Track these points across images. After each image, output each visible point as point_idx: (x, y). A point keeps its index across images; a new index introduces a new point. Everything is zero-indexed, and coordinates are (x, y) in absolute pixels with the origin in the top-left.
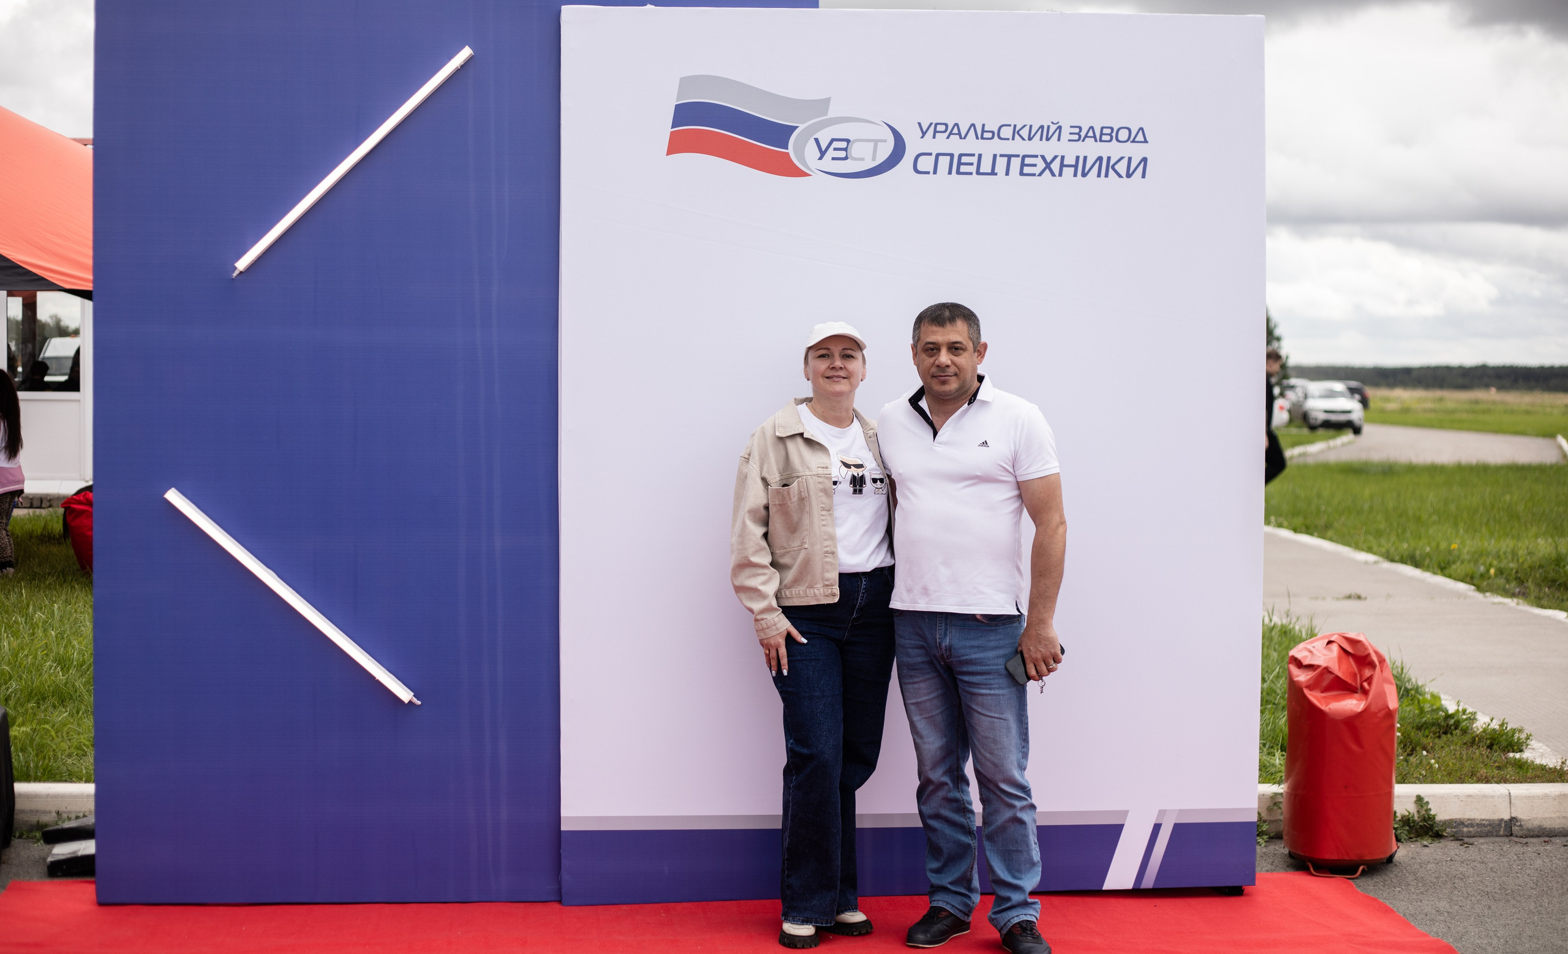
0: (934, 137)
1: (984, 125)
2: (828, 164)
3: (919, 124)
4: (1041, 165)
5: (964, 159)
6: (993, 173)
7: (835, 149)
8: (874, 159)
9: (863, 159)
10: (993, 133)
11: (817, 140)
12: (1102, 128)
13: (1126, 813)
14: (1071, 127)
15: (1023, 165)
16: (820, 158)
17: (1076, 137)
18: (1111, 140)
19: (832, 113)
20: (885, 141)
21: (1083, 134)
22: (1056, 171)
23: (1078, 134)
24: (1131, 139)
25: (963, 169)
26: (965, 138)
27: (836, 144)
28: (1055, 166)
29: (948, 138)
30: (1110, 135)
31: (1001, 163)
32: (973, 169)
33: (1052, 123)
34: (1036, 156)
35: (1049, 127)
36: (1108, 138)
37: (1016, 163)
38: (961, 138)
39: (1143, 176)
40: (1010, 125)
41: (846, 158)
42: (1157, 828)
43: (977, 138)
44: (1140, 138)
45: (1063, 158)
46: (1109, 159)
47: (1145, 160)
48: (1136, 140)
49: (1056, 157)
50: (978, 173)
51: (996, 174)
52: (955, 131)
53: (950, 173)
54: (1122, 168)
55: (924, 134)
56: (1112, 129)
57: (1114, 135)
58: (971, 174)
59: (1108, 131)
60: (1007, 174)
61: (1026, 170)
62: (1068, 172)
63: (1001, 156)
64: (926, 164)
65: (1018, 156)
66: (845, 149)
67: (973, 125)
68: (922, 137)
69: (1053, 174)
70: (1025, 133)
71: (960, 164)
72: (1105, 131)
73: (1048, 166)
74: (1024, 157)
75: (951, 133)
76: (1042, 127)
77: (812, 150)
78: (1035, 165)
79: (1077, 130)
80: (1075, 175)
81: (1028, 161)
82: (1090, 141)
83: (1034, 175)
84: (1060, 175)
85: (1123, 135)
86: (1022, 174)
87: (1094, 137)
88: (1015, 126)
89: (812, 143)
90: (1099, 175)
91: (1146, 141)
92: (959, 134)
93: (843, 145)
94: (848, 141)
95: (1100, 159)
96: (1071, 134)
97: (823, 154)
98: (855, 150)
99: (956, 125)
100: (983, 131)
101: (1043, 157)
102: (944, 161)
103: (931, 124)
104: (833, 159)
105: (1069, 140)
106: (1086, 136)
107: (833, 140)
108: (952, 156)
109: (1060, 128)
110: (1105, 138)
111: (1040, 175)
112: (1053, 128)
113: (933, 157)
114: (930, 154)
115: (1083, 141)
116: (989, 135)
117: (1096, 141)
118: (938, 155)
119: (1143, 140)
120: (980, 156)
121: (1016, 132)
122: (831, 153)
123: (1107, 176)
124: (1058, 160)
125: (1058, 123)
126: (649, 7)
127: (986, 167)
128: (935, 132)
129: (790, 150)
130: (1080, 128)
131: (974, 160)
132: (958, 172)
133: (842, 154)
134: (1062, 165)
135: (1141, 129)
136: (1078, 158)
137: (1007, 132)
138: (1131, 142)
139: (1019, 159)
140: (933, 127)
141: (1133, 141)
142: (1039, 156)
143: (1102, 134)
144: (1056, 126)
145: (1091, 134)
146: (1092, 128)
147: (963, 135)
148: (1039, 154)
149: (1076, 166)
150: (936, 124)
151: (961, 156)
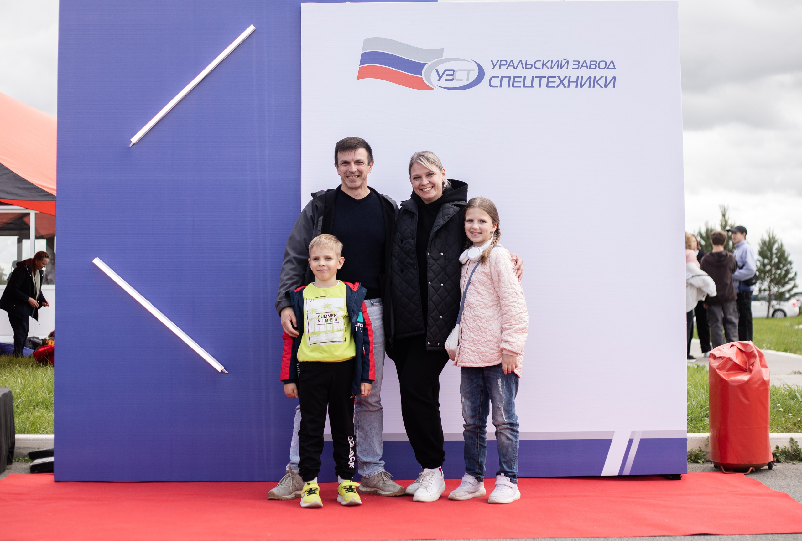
0: (500, 68)
1: (526, 61)
2: (443, 83)
3: (492, 61)
4: (558, 82)
5: (516, 79)
6: (532, 86)
7: (447, 75)
8: (468, 80)
9: (462, 80)
10: (531, 65)
11: (437, 70)
12: (591, 62)
13: (613, 433)
14: (574, 61)
15: (548, 82)
16: (439, 80)
17: (577, 66)
18: (595, 68)
19: (445, 56)
20: (473, 70)
21: (580, 65)
22: (566, 85)
23: (578, 65)
24: (607, 67)
25: (516, 84)
26: (516, 68)
27: (447, 73)
28: (566, 82)
29: (507, 68)
30: (595, 65)
31: (536, 81)
32: (521, 84)
33: (564, 59)
34: (555, 77)
35: (562, 61)
36: (594, 67)
37: (544, 81)
38: (514, 68)
39: (614, 87)
40: (541, 61)
41: (453, 80)
42: (631, 441)
43: (523, 68)
44: (612, 66)
45: (570, 77)
46: (595, 78)
47: (614, 78)
48: (609, 67)
49: (566, 77)
50: (524, 86)
51: (534, 87)
52: (511, 64)
53: (509, 86)
54: (602, 82)
55: (494, 66)
56: (596, 62)
57: (597, 65)
58: (520, 87)
59: (594, 63)
60: (540, 86)
61: (550, 84)
62: (573, 85)
63: (536, 77)
64: (496, 82)
65: (545, 77)
66: (452, 75)
67: (521, 61)
68: (493, 68)
69: (565, 87)
70: (549, 65)
71: (514, 81)
72: (592, 63)
73: (562, 82)
74: (549, 77)
75: (509, 66)
76: (558, 61)
77: (434, 76)
78: (555, 82)
79: (577, 63)
80: (577, 86)
81: (551, 79)
82: (584, 68)
83: (554, 87)
84: (569, 86)
85: (602, 65)
86: (547, 86)
87: (587, 66)
88: (543, 61)
89: (434, 72)
90: (590, 87)
91: (615, 68)
92: (513, 66)
93: (451, 73)
94: (454, 71)
95: (590, 78)
96: (574, 65)
97: (440, 77)
98: (458, 75)
99: (512, 61)
100: (526, 64)
101: (559, 77)
102: (506, 81)
103: (498, 61)
104: (446, 80)
105: (573, 68)
106: (582, 66)
107: (446, 70)
108: (509, 77)
109: (568, 62)
110: (592, 67)
111: (558, 87)
112: (564, 62)
113: (499, 78)
114: (498, 77)
115: (581, 68)
116: (530, 66)
117: (587, 68)
118: (502, 77)
119: (613, 67)
120: (525, 77)
121: (544, 64)
122: (445, 77)
123: (594, 87)
124: (567, 79)
125: (567, 59)
126: (348, 2)
127: (528, 83)
128: (500, 65)
129: (423, 76)
130: (579, 62)
131: (522, 79)
132: (513, 86)
133: (451, 78)
134: (569, 82)
135: (612, 62)
136: (578, 77)
137: (539, 65)
138: (607, 68)
139: (546, 79)
140: (499, 62)
141: (608, 68)
142: (557, 77)
143: (591, 65)
144: (566, 61)
145: (585, 65)
146: (585, 61)
147: (515, 66)
148: (557, 76)
149: (577, 82)
150: (501, 61)
151: (514, 77)
